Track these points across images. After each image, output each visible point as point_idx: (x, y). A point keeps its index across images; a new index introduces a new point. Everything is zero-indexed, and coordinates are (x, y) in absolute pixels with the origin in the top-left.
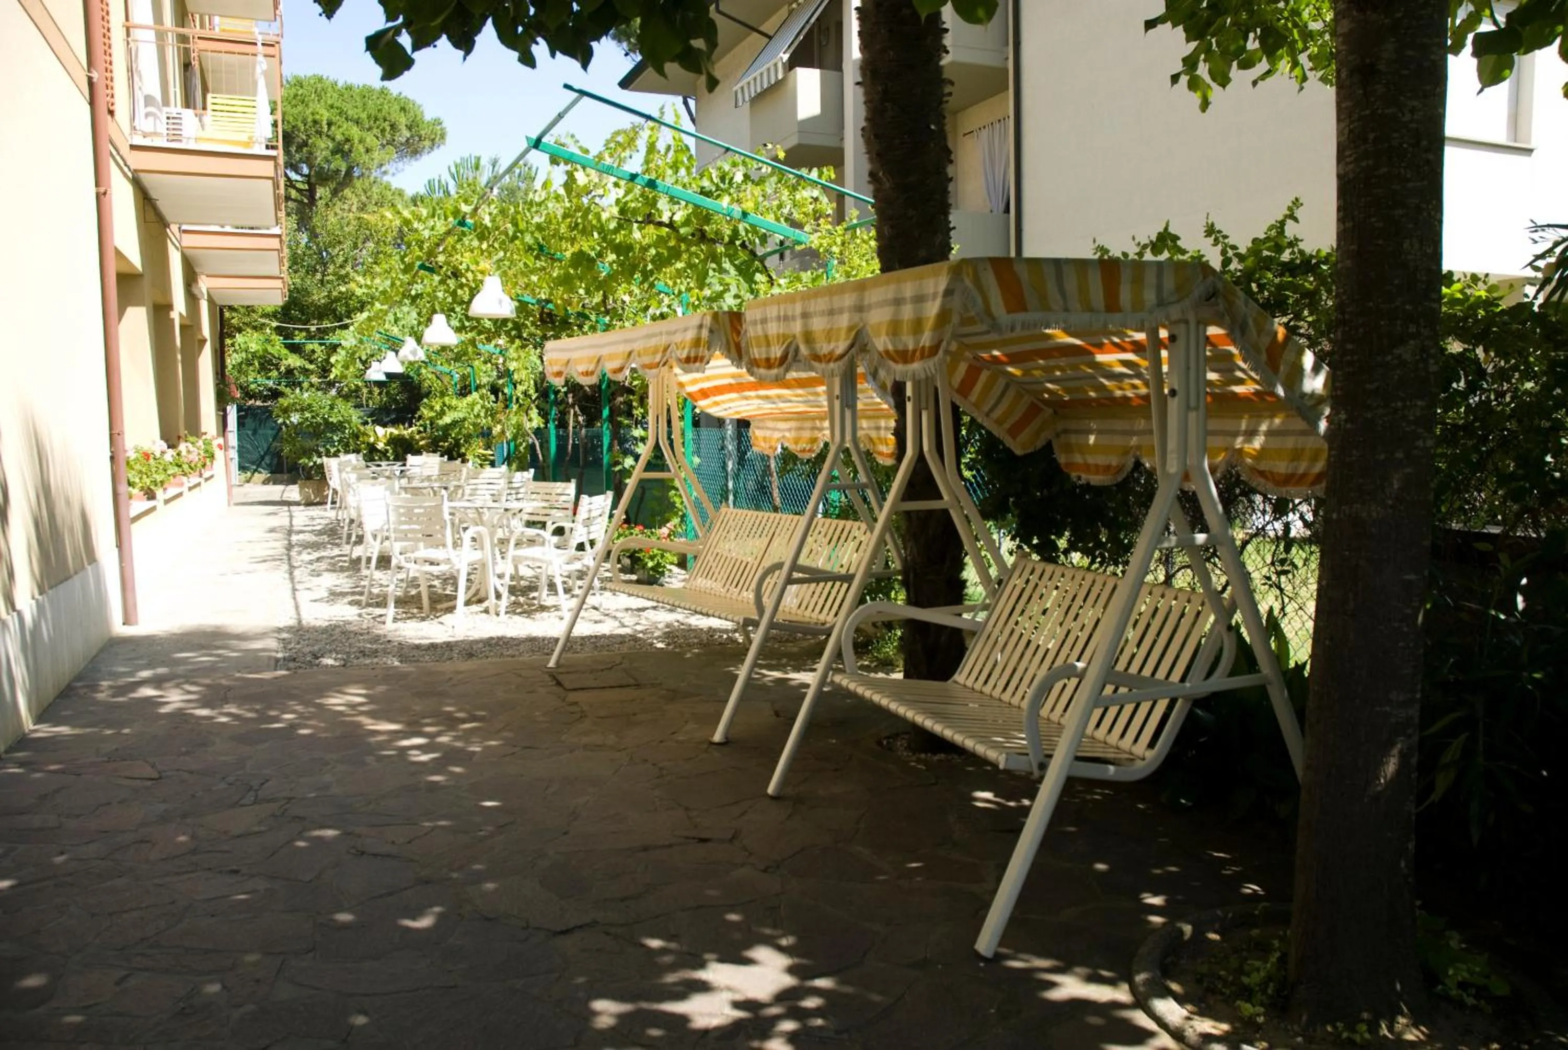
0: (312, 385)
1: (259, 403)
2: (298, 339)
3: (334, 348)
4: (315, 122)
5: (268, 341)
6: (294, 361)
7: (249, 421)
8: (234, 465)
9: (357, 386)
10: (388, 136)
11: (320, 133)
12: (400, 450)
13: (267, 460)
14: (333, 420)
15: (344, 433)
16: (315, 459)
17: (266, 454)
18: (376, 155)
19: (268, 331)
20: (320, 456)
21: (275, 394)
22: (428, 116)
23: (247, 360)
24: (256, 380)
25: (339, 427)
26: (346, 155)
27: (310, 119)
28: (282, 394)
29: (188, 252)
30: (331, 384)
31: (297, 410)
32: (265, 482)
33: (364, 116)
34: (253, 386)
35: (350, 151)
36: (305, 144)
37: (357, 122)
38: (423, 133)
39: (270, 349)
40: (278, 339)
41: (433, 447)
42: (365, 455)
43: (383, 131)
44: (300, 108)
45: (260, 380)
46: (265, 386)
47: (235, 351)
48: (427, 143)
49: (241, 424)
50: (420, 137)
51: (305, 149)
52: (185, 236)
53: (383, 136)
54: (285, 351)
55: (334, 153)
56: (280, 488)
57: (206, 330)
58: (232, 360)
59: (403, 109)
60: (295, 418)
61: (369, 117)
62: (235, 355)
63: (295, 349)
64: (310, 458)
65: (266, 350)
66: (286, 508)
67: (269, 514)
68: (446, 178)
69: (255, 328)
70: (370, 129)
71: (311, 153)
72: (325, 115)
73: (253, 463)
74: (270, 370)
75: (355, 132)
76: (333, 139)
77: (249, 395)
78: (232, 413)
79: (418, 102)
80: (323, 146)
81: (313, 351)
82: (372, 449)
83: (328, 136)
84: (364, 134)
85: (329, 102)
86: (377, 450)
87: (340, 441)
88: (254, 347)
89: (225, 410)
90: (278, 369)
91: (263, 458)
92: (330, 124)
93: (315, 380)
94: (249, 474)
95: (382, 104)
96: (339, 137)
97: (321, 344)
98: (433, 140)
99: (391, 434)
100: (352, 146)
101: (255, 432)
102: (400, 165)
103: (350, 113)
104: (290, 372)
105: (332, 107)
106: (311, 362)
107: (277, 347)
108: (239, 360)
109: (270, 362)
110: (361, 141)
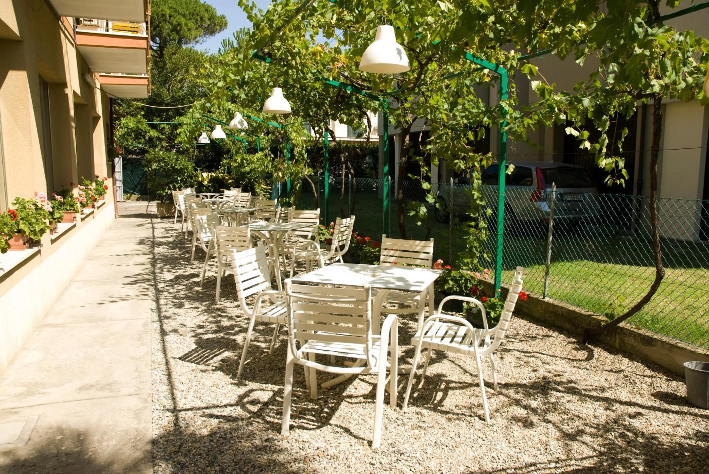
0: (163, 147)
1: (134, 157)
2: (156, 121)
3: (176, 127)
4: (163, 15)
5: (139, 122)
6: (153, 133)
7: (129, 167)
8: (120, 192)
9: (187, 148)
10: (199, 23)
11: (165, 21)
12: (217, 186)
13: (139, 187)
14: (178, 167)
15: (184, 175)
16: (166, 191)
17: (138, 184)
18: (193, 32)
19: (139, 116)
20: (170, 189)
21: (143, 152)
22: (219, 14)
23: (128, 132)
24: (133, 144)
25: (180, 172)
26: (178, 32)
27: (160, 14)
28: (147, 152)
29: (81, 48)
30: (173, 147)
31: (156, 161)
32: (138, 200)
33: (187, 13)
34: (131, 147)
35: (180, 30)
36: (158, 26)
37: (184, 16)
38: (216, 22)
39: (140, 126)
40: (144, 121)
41: (236, 185)
42: (196, 189)
43: (197, 20)
44: (155, 8)
45: (135, 144)
46: (138, 147)
47: (121, 127)
48: (218, 27)
49: (124, 167)
50: (215, 24)
51: (158, 29)
52: (77, 36)
53: (197, 23)
54: (148, 128)
55: (172, 31)
56: (145, 203)
57: (99, 110)
58: (119, 132)
59: (206, 10)
60: (154, 166)
61: (190, 13)
62: (121, 130)
63: (154, 127)
64: (164, 190)
65: (138, 127)
66: (149, 220)
67: (139, 225)
68: (232, 39)
69: (132, 115)
70: (190, 19)
71: (161, 31)
72: (168, 12)
73: (131, 189)
74: (140, 139)
75: (183, 21)
76: (172, 24)
77: (128, 151)
78: (118, 162)
79: (213, 7)
80: (167, 27)
81: (164, 128)
82: (200, 184)
83: (169, 22)
84: (187, 22)
85: (170, 5)
86: (204, 186)
87: (181, 181)
88: (131, 125)
89: (113, 162)
90: (144, 138)
91: (136, 186)
92: (170, 16)
93: (164, 144)
94: (129, 195)
95: (196, 7)
96: (175, 23)
97: (168, 124)
98: (221, 26)
99: (211, 176)
100: (181, 27)
101: (132, 172)
102: (205, 38)
103: (180, 11)
104: (151, 139)
105: (171, 8)
106: (163, 134)
107: (144, 126)
108: (123, 133)
109: (140, 134)
110: (186, 25)
